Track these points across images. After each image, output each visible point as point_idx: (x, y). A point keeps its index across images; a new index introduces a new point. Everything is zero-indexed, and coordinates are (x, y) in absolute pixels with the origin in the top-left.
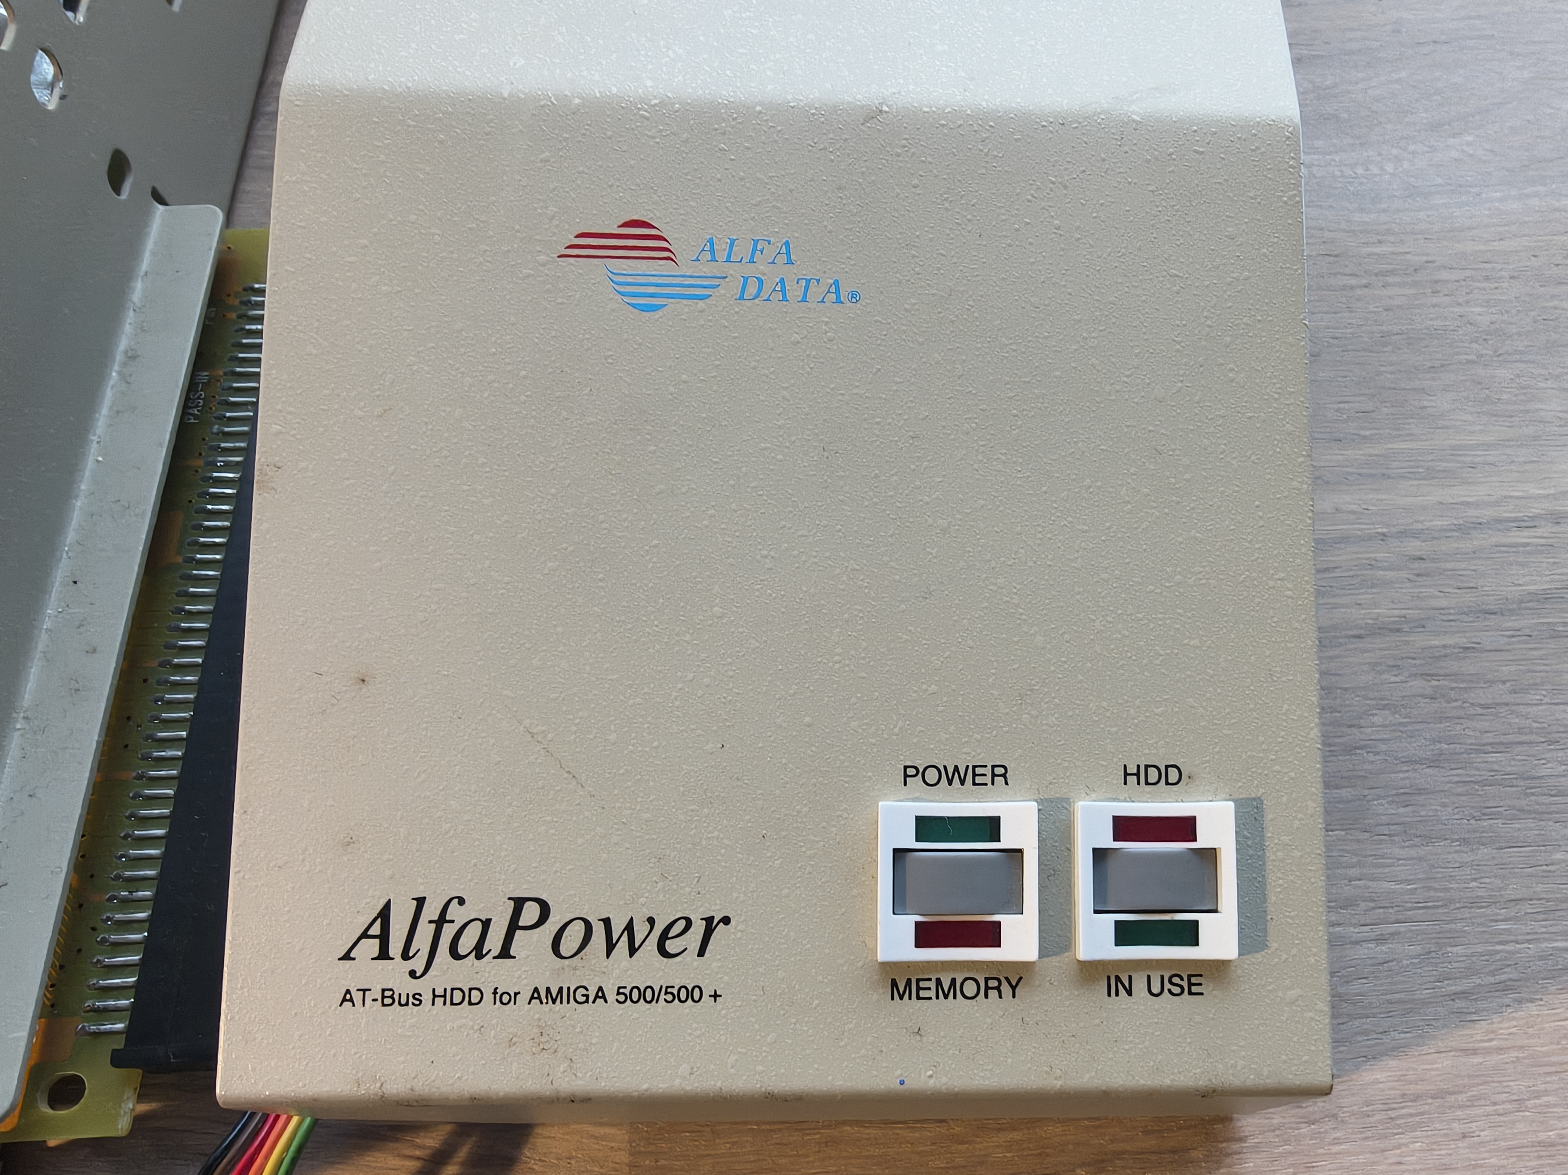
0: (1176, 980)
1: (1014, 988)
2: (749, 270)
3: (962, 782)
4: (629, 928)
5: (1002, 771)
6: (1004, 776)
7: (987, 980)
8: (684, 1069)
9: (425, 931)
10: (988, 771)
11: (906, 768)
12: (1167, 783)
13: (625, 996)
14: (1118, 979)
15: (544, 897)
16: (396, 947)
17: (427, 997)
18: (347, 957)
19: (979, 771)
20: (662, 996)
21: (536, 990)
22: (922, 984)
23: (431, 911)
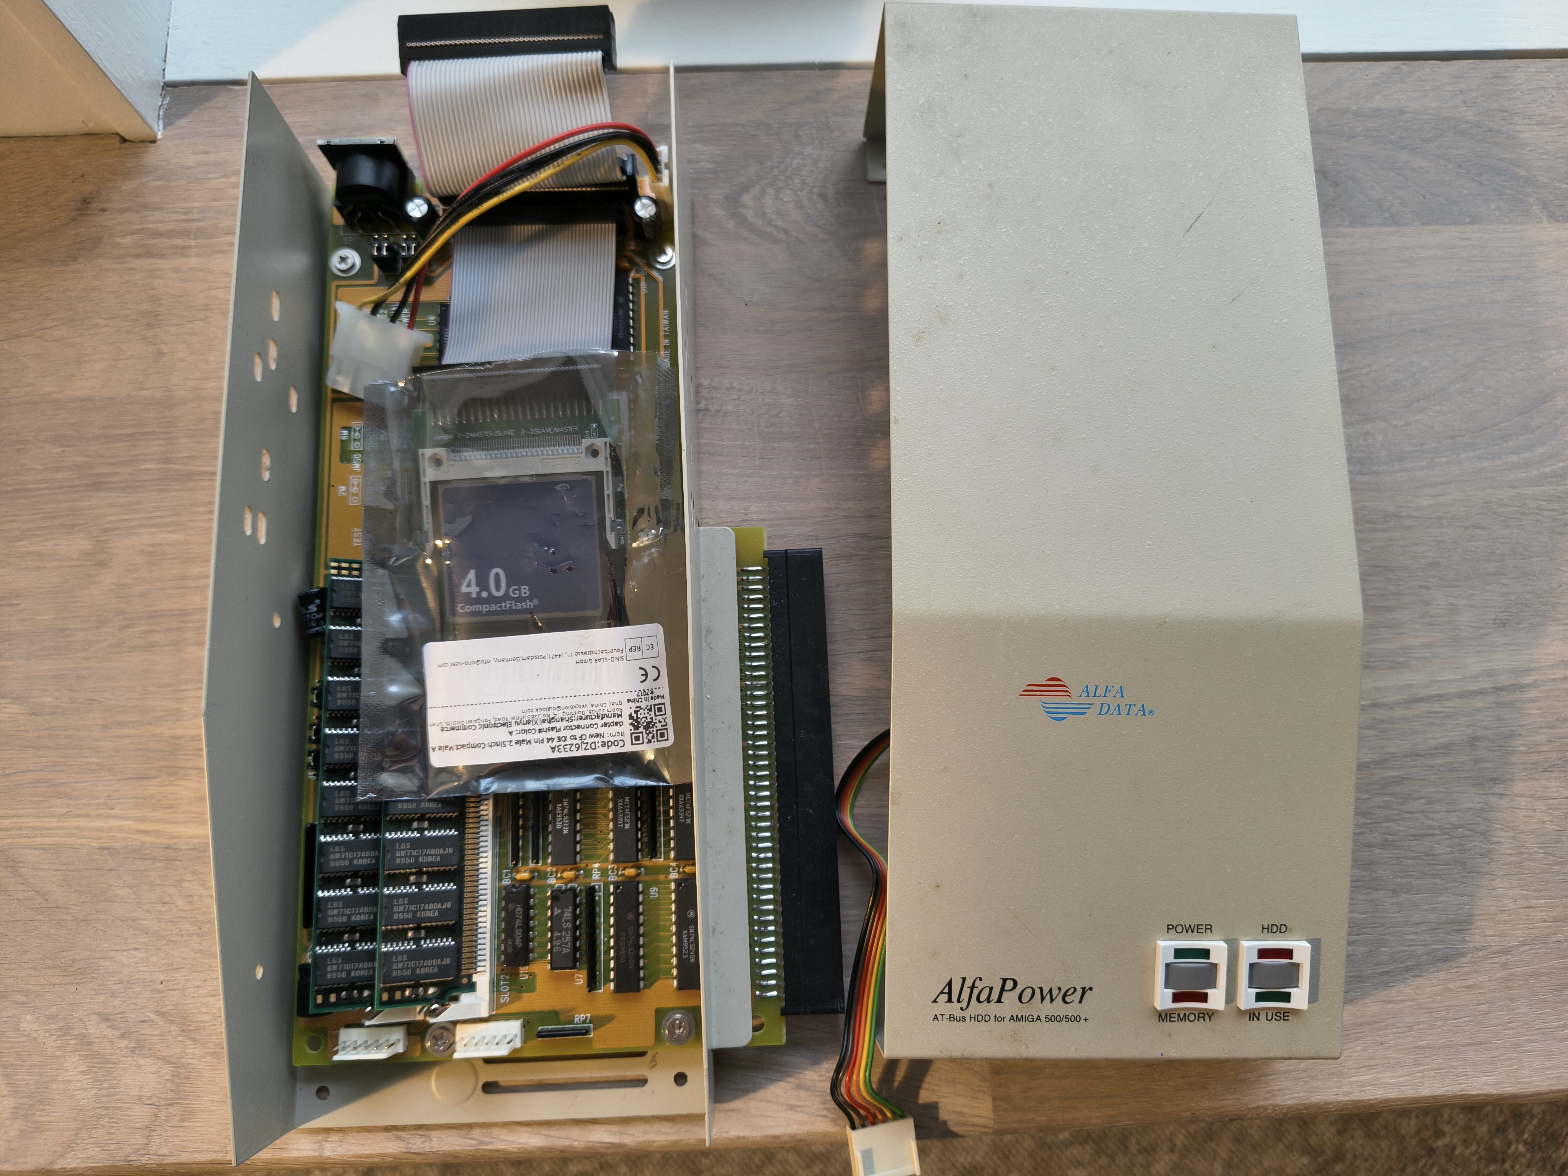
0: (1278, 1014)
1: (1210, 1017)
2: (1103, 700)
3: (1192, 931)
4: (1050, 991)
5: (1209, 927)
6: (1210, 929)
7: (1199, 1014)
8: (1073, 1049)
9: (966, 992)
10: (1204, 927)
11: (1168, 925)
12: (1280, 932)
13: (1049, 1019)
14: (1254, 1014)
15: (1015, 978)
16: (954, 998)
17: (968, 1018)
18: (935, 1001)
19: (1200, 927)
20: (1064, 1019)
21: (1012, 1016)
22: (1172, 1015)
23: (969, 983)
